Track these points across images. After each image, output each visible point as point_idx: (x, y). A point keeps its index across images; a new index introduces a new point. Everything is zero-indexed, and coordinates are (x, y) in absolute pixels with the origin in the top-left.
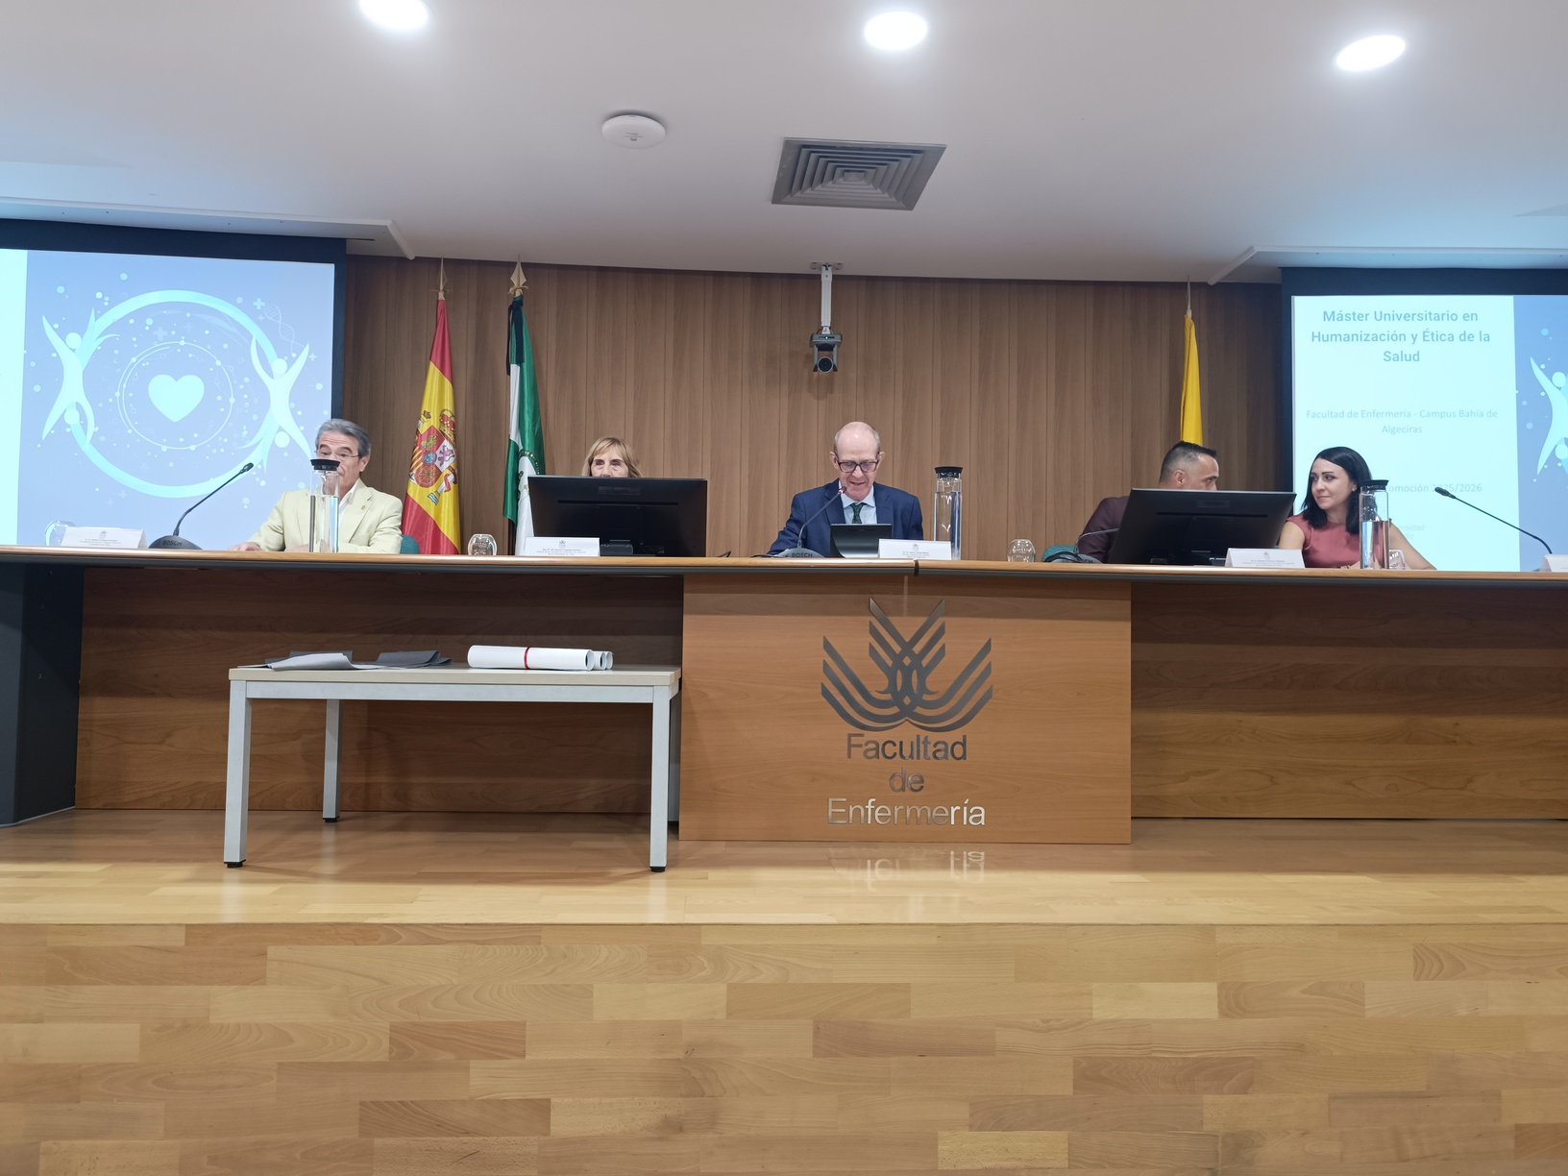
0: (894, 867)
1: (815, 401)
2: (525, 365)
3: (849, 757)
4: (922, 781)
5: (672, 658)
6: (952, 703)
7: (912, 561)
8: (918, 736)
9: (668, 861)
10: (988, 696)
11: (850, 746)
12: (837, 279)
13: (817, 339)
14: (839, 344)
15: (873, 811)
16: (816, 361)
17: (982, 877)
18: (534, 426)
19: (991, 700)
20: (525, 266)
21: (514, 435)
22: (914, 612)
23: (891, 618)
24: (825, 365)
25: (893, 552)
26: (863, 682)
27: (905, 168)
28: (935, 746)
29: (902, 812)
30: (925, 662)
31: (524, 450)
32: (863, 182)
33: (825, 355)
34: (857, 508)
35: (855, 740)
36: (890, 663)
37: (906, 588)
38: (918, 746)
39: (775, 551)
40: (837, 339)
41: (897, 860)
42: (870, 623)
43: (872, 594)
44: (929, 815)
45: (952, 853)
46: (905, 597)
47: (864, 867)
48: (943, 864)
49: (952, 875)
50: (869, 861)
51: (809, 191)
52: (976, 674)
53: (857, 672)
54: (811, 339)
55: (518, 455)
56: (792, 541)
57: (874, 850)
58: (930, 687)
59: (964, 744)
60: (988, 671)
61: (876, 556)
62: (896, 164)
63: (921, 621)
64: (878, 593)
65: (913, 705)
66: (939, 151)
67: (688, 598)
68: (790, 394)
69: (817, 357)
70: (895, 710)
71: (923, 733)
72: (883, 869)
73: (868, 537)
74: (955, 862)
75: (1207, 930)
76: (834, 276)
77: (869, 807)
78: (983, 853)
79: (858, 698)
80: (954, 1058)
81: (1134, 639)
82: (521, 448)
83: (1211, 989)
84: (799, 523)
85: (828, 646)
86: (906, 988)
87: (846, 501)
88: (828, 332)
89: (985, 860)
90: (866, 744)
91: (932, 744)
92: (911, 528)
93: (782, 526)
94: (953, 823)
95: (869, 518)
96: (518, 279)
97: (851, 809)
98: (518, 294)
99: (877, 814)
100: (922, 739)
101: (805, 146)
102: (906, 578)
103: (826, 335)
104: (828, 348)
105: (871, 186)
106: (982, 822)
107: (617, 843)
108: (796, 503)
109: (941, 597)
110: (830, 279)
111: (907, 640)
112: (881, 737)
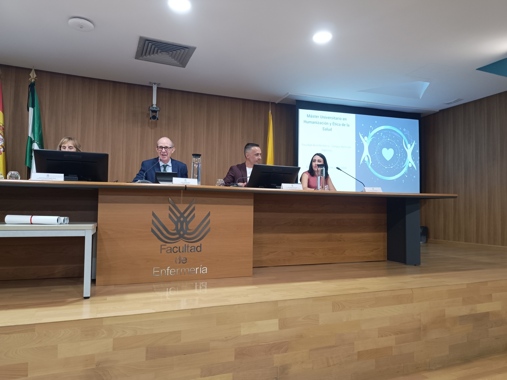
0: (176, 290)
1: (151, 130)
2: (35, 108)
3: (161, 253)
4: (186, 260)
5: (94, 219)
6: (197, 233)
7: (184, 185)
8: (185, 245)
9: (91, 294)
10: (209, 230)
11: (161, 249)
12: (159, 89)
13: (151, 108)
14: (159, 111)
15: (169, 271)
16: (151, 116)
17: (206, 291)
18: (39, 131)
19: (210, 232)
20: (36, 71)
21: (30, 134)
22: (184, 202)
23: (176, 205)
24: (154, 117)
25: (178, 182)
26: (166, 227)
27: (182, 53)
28: (191, 248)
29: (179, 271)
30: (188, 219)
31: (34, 140)
32: (168, 56)
33: (154, 114)
34: (165, 167)
35: (163, 247)
36: (176, 220)
37: (182, 194)
38: (185, 248)
39: (135, 181)
40: (158, 109)
41: (177, 288)
42: (169, 206)
43: (170, 196)
44: (188, 271)
45: (196, 283)
46: (182, 198)
47: (166, 291)
48: (193, 287)
49: (196, 291)
50: (167, 289)
51: (148, 56)
52: (205, 223)
53: (164, 224)
54: (149, 108)
55: (32, 142)
56: (141, 177)
57: (169, 284)
58: (189, 228)
59: (200, 247)
60: (209, 222)
61: (172, 183)
62: (179, 51)
63: (187, 205)
64: (172, 196)
65: (184, 234)
66: (194, 49)
67: (100, 197)
68: (141, 127)
69: (151, 115)
70: (177, 236)
71: (187, 244)
72: (172, 291)
73: (169, 177)
74: (197, 286)
75: (276, 302)
76: (157, 87)
77: (168, 270)
78: (206, 283)
79: (165, 232)
80: (196, 354)
81: (254, 211)
82: (33, 139)
83: (276, 321)
84: (144, 171)
85: (154, 214)
86: (179, 332)
87: (161, 164)
88: (155, 106)
89: (207, 285)
90: (167, 248)
91: (190, 247)
92: (184, 174)
93: (138, 172)
94: (196, 273)
95: (169, 170)
96: (33, 75)
97: (161, 271)
98: (33, 81)
99: (170, 272)
100: (187, 246)
101: (147, 40)
102: (182, 191)
103: (155, 107)
104: (155, 111)
105: (171, 58)
106: (206, 272)
107: (70, 289)
108: (143, 164)
109: (194, 198)
110: (156, 88)
111: (182, 212)
112: (172, 245)
